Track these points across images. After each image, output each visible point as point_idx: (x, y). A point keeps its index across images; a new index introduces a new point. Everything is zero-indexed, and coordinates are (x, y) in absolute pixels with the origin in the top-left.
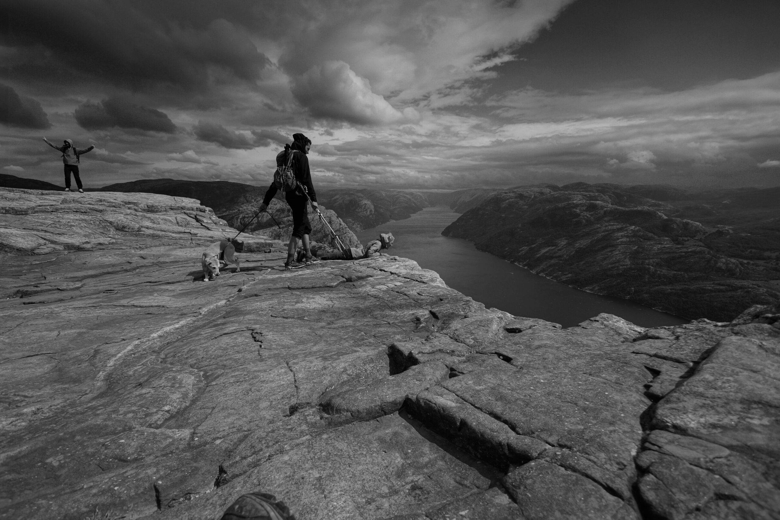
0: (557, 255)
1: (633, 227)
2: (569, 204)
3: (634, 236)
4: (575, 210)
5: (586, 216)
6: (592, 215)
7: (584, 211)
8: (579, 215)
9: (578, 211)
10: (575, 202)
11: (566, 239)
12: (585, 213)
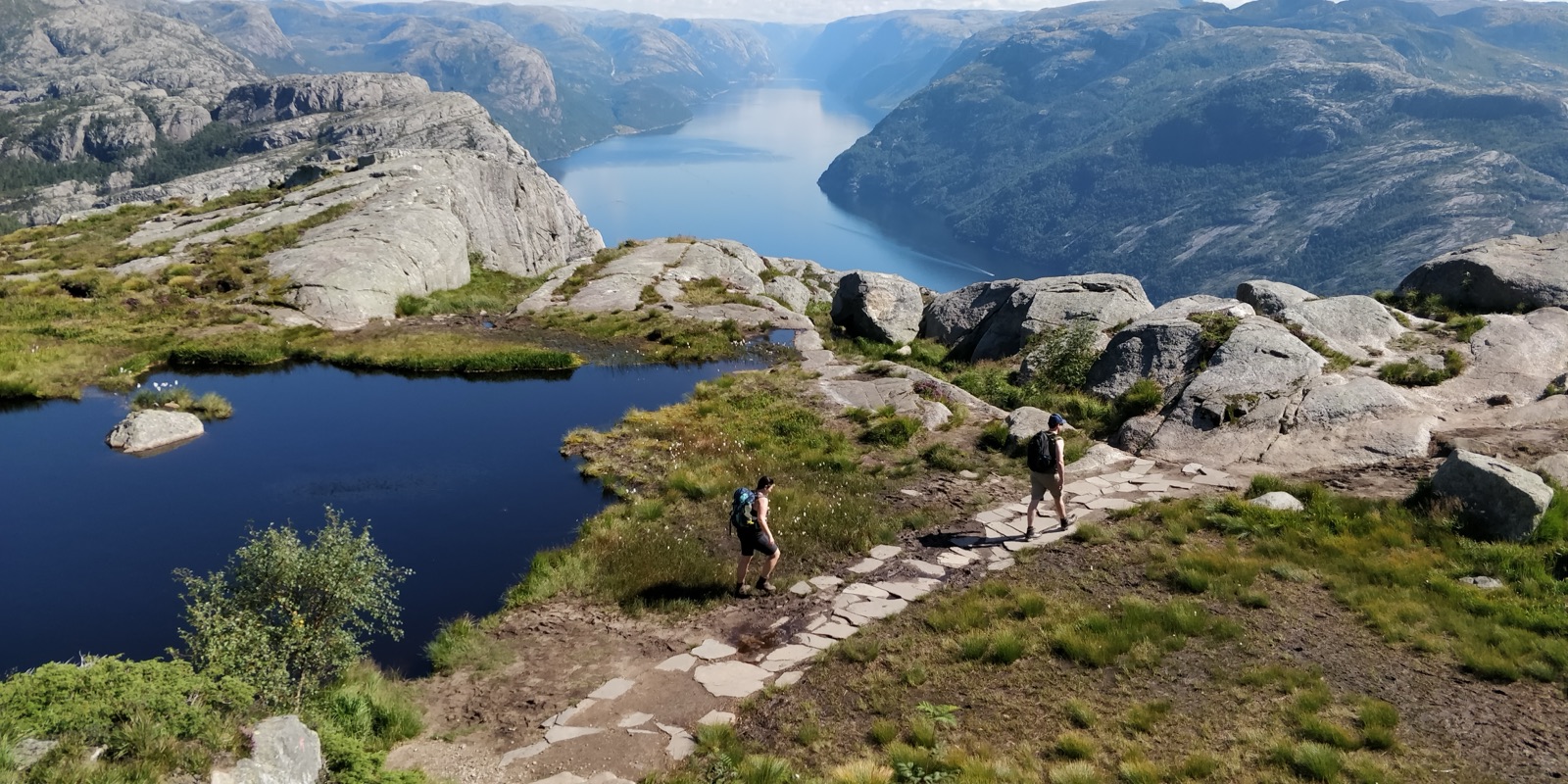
0: (1250, 252)
1: (1495, 153)
2: (1277, 72)
3: (1498, 186)
4: (1298, 93)
5: (1338, 115)
6: (1355, 112)
7: (1330, 97)
8: (1316, 112)
9: (1309, 97)
10: (1297, 65)
11: (1274, 198)
12: (1333, 104)
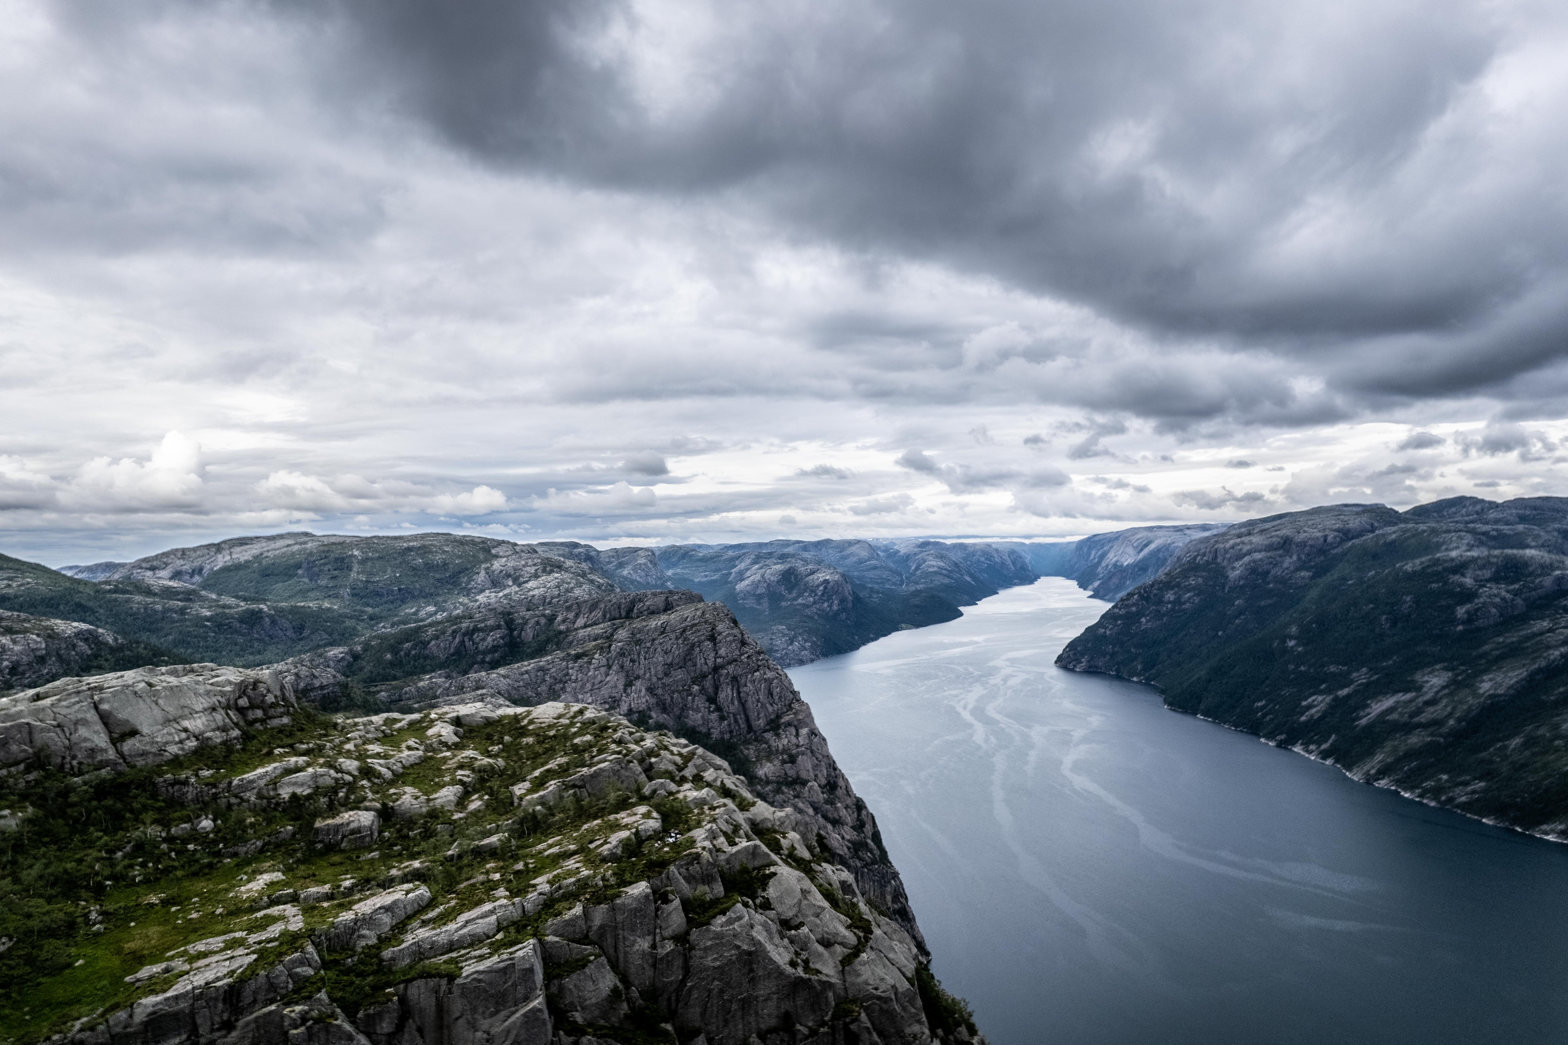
0: (1423, 718)
2: (1437, 562)
4: (1456, 578)
5: (1495, 596)
6: (1515, 593)
7: (1488, 581)
8: (1475, 594)
9: (1468, 581)
10: (1454, 554)
11: (1446, 669)
12: (1494, 586)
